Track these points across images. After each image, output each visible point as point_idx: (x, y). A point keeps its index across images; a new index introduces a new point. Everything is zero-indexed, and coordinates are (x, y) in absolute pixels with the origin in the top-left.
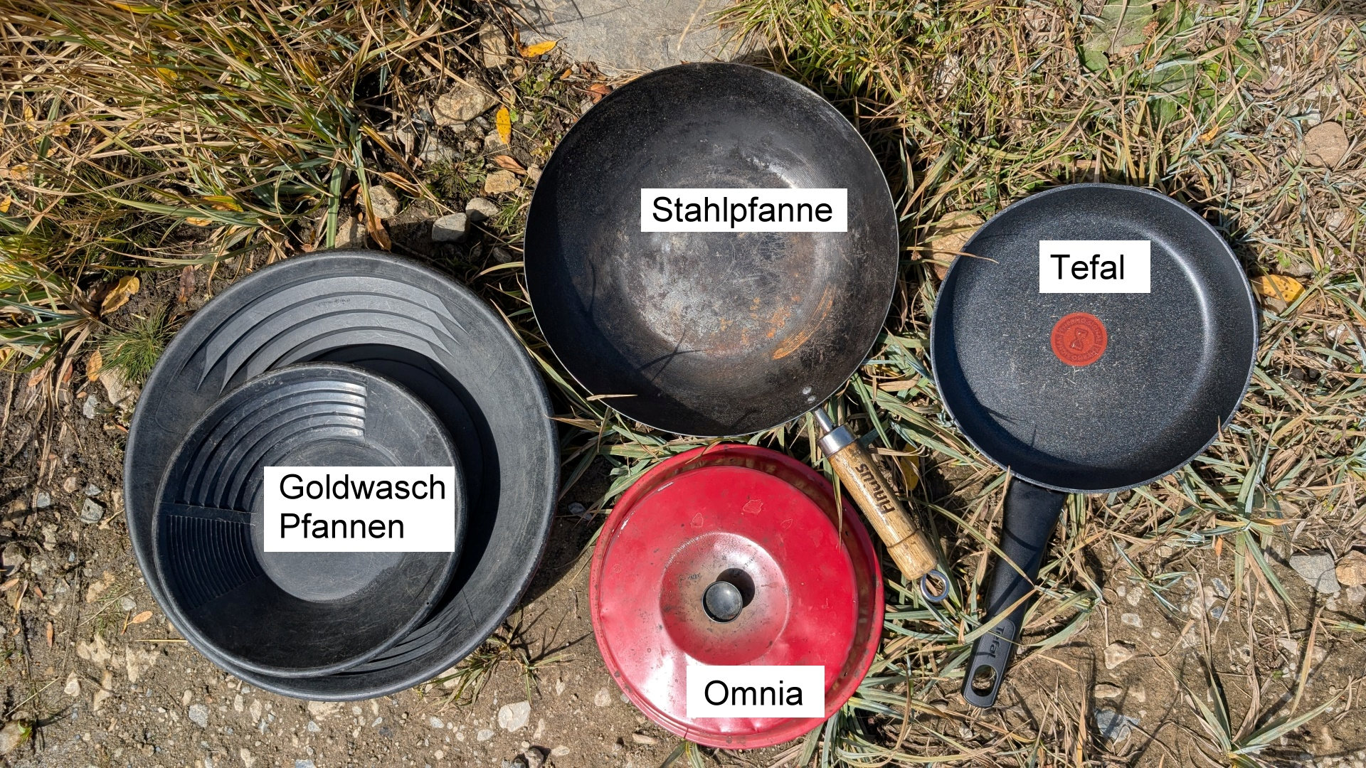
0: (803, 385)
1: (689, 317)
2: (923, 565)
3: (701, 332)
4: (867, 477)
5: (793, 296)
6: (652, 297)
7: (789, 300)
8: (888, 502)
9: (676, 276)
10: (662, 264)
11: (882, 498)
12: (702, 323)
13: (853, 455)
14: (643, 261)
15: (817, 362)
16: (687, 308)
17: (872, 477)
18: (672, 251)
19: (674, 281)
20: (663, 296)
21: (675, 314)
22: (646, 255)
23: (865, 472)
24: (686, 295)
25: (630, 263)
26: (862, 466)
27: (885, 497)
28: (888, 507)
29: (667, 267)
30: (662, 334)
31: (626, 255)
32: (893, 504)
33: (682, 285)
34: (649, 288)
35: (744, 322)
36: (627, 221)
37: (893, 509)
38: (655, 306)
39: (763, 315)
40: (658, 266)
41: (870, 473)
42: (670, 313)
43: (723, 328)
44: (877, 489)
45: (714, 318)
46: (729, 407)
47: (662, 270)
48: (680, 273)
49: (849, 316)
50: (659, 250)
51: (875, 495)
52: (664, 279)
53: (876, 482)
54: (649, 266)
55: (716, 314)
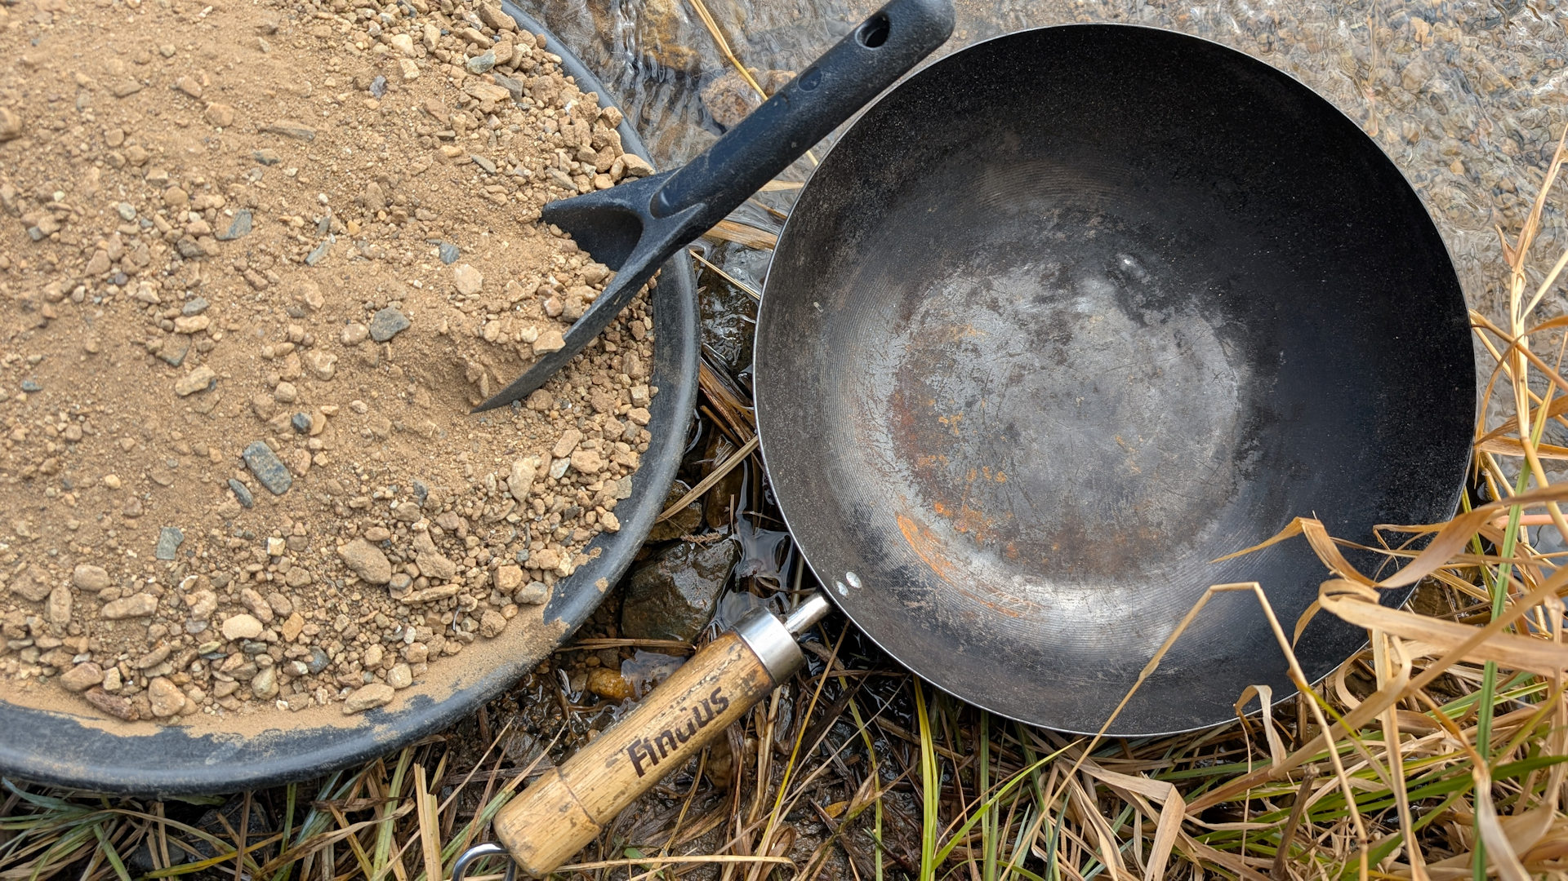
0: (859, 573)
1: (960, 356)
2: (529, 848)
3: (933, 380)
4: (703, 713)
5: (1017, 544)
6: (989, 287)
7: (1008, 538)
8: (655, 761)
9: (1033, 326)
10: (1052, 299)
11: (661, 747)
12: (951, 381)
13: (745, 681)
14: (1053, 266)
15: (903, 596)
16: (975, 350)
17: (703, 724)
18: (1078, 316)
19: (1023, 324)
20: (994, 306)
21: (961, 330)
22: (1064, 270)
23: (713, 707)
24: (999, 348)
25: (1047, 242)
26: (724, 700)
27: (664, 755)
28: (643, 763)
29: (1047, 310)
30: (923, 310)
31: (1060, 235)
32: (652, 772)
33: (1019, 340)
34: (1004, 280)
35: (959, 457)
36: (1123, 233)
37: (640, 772)
38: (974, 293)
39: (975, 491)
40: (1046, 294)
41: (711, 718)
42: (962, 320)
43: (944, 420)
44: (679, 735)
45: (962, 402)
46: (805, 436)
47: (1042, 300)
48: (1038, 333)
49: (997, 650)
50: (1075, 292)
51: (667, 734)
52: (1025, 306)
53: (693, 732)
54: (1045, 277)
55: (969, 404)
